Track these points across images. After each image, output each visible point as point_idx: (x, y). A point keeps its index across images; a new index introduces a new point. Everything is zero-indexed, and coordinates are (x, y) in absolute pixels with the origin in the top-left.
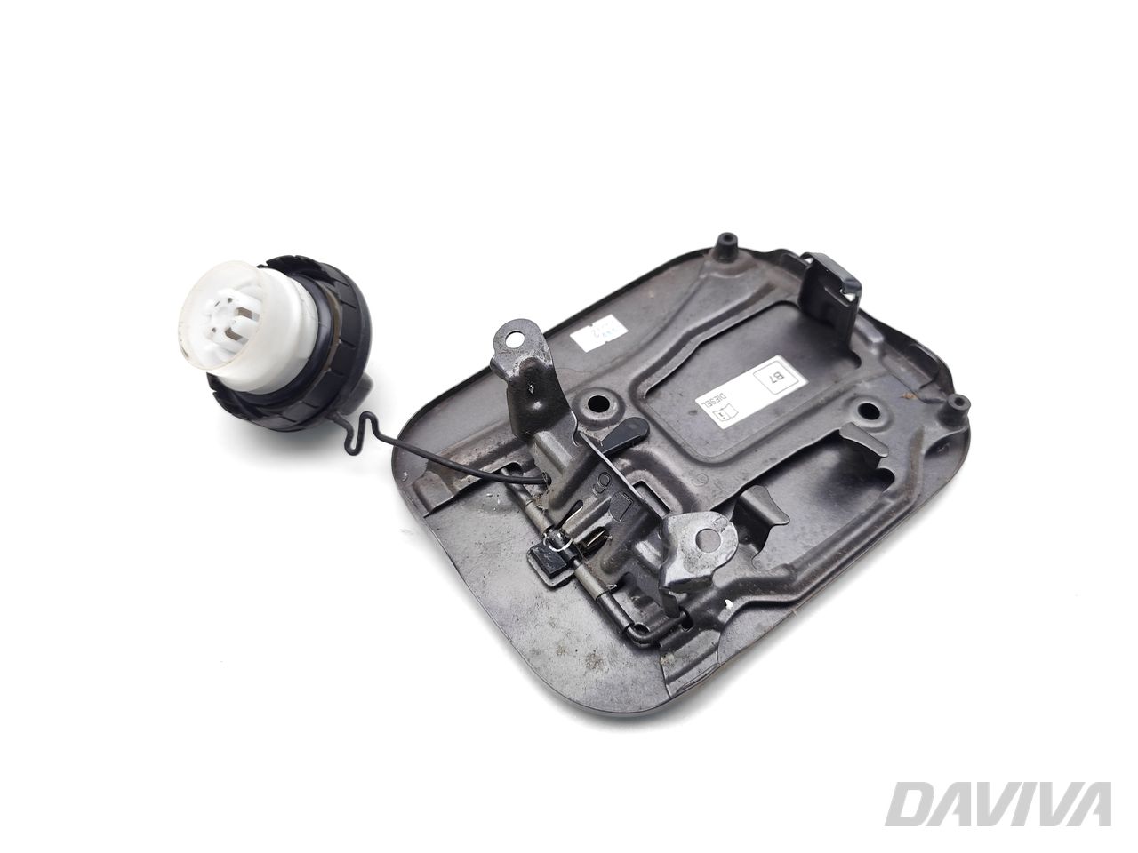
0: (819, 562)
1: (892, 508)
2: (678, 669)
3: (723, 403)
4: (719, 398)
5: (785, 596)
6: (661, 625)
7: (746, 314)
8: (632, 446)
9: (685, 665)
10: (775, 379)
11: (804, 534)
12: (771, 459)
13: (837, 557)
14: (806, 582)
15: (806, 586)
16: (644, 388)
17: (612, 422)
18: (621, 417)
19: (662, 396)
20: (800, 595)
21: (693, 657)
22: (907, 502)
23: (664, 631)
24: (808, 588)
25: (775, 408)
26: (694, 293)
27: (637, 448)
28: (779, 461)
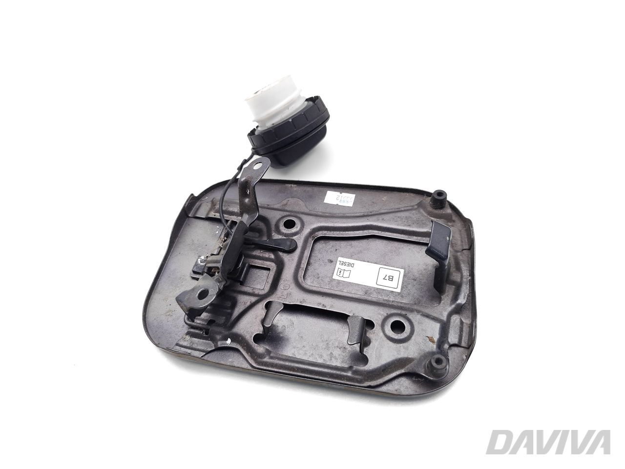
0: (281, 362)
1: (347, 376)
2: (185, 344)
3: (350, 268)
4: (349, 265)
5: (252, 361)
6: (199, 324)
7: (414, 239)
8: (280, 251)
9: (188, 345)
10: (387, 278)
11: (301, 349)
12: (323, 305)
13: (293, 369)
14: (266, 364)
15: (265, 366)
16: (320, 234)
17: (286, 235)
18: (292, 237)
19: (328, 244)
20: (258, 367)
21: (195, 346)
22: (358, 381)
23: (195, 326)
24: (265, 368)
25: (367, 290)
26: (402, 211)
27: (281, 254)
28: (325, 309)
